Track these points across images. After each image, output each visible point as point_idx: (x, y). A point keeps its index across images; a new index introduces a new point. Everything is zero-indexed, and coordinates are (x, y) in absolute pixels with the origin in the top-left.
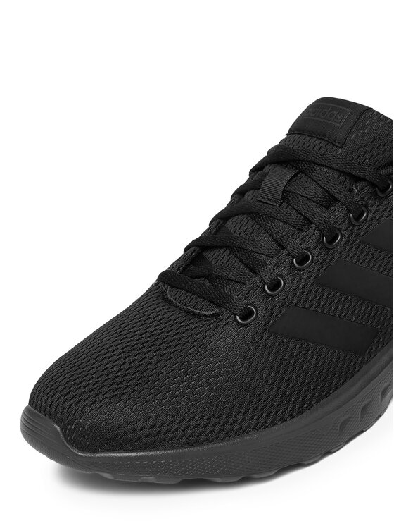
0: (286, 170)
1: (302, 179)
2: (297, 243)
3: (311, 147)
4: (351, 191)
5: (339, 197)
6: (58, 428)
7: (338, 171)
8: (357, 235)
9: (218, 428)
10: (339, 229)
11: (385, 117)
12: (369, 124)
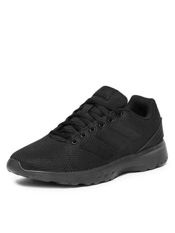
0: (90, 105)
1: (95, 108)
2: (91, 125)
3: (99, 99)
4: (109, 113)
5: (105, 114)
6: (19, 163)
7: (106, 107)
8: (110, 126)
9: (63, 169)
10: (104, 123)
11: (120, 92)
12: (117, 95)
